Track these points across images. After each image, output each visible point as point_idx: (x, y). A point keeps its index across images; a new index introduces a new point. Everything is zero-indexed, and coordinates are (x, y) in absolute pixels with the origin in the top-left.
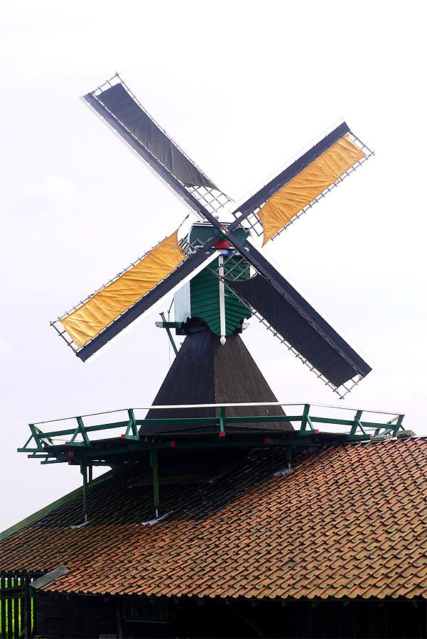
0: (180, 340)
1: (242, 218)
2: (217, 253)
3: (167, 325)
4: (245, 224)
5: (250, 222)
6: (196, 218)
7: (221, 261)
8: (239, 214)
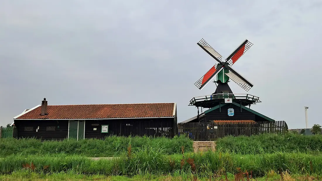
0: (217, 84)
1: (227, 61)
2: (223, 68)
3: (215, 82)
4: (228, 62)
5: (229, 61)
6: (218, 63)
7: (223, 69)
8: (227, 60)
